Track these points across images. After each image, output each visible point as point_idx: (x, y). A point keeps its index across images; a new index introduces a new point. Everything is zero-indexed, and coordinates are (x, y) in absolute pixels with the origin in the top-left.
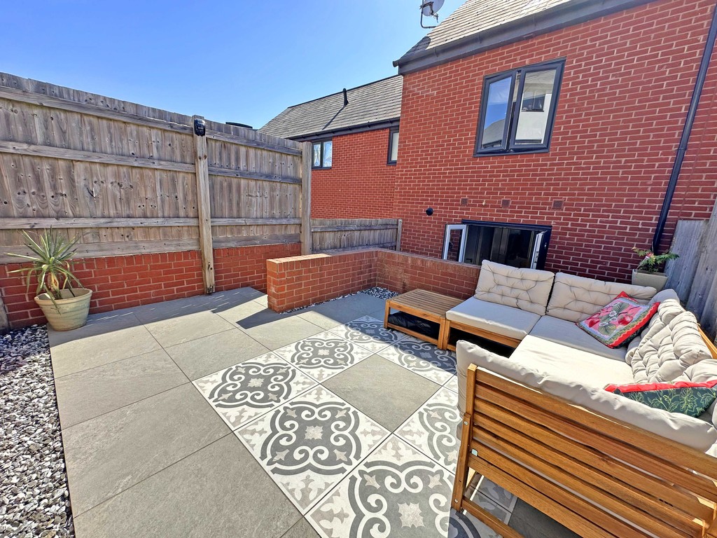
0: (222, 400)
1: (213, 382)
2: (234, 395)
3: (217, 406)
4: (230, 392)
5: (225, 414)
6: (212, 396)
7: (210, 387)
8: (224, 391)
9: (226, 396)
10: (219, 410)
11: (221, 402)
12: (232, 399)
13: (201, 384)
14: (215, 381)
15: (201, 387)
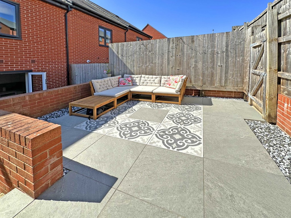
0: (197, 139)
1: (193, 149)
2: (191, 138)
3: (201, 139)
4: (191, 140)
5: (201, 135)
6: (200, 144)
7: (197, 148)
8: (193, 142)
9: (195, 140)
10: (202, 137)
11: (198, 139)
12: (193, 137)
13: (199, 152)
14: (192, 149)
15: (201, 151)
